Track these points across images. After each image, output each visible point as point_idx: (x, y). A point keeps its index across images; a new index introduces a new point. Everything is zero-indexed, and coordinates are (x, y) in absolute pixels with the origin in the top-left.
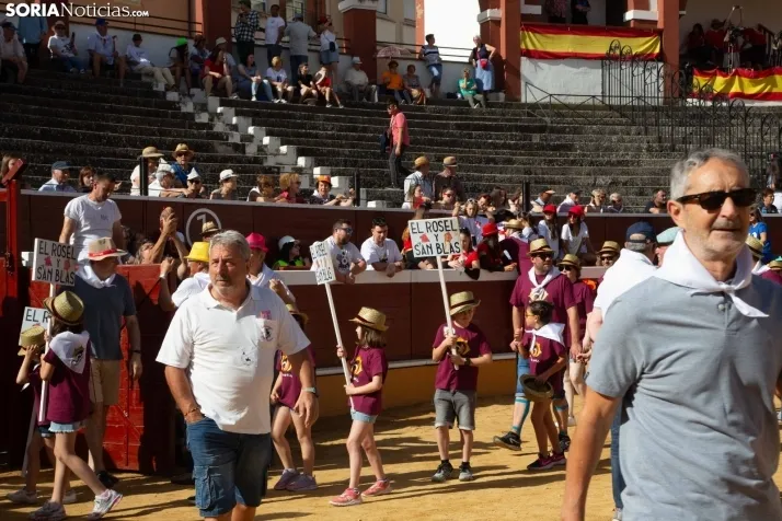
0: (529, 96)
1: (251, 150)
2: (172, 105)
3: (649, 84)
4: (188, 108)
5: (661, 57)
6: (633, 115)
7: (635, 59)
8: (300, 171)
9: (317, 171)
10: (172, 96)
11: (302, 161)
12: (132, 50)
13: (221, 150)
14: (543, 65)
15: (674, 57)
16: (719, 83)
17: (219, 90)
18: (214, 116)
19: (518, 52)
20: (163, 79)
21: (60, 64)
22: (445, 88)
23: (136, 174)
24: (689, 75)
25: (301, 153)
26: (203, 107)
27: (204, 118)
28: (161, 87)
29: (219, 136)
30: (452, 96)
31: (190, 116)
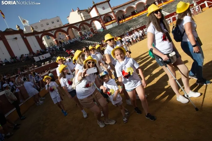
0: (107, 29)
1: (90, 43)
3: (116, 24)
4: (83, 42)
5: (116, 21)
6: (116, 27)
7: (114, 23)
10: (81, 41)
12: (76, 39)
13: (88, 44)
14: (107, 26)
15: (117, 21)
16: (121, 22)
17: (84, 40)
19: (105, 26)
20: (80, 41)
21: (73, 43)
22: (100, 31)
24: (119, 22)
26: (84, 41)
27: (85, 42)
29: (87, 43)
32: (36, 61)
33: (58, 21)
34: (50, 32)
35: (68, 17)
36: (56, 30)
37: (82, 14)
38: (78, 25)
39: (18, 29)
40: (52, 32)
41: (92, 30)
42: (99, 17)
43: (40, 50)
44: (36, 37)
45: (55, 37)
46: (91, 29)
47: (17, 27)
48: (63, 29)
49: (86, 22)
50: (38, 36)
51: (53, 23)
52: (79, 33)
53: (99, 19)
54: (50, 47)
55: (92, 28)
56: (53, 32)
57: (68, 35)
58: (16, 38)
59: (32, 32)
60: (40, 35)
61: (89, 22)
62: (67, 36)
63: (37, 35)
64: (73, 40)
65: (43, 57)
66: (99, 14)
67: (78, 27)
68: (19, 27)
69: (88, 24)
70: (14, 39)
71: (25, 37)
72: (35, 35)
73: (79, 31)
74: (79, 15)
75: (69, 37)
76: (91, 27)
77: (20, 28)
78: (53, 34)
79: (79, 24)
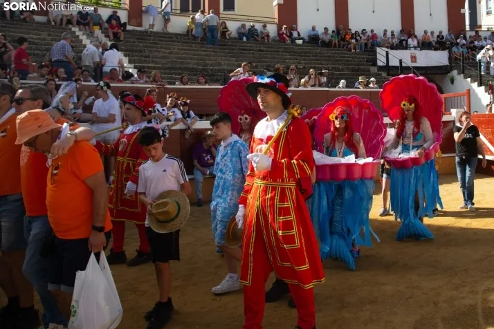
32: (380, 63)
43: (441, 33)
65: (414, 59)
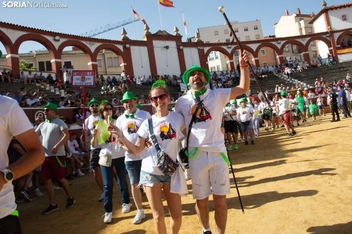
0: (340, 62)
2: (277, 77)
4: (280, 77)
8: (299, 83)
9: (302, 83)
10: (277, 75)
11: (299, 82)
13: (286, 83)
14: (342, 55)
18: (284, 77)
19: (337, 54)
22: (323, 63)
23: (276, 89)
25: (299, 80)
26: (282, 76)
27: (282, 78)
28: (275, 74)
29: (285, 80)
30: (325, 64)
31: (280, 78)
33: (256, 28)
34: (225, 47)
35: (276, 24)
36: (235, 46)
37: (302, 22)
38: (280, 43)
39: (175, 34)
40: (228, 48)
41: (307, 58)
42: (328, 35)
44: (199, 50)
45: (230, 56)
46: (304, 55)
47: (175, 30)
48: (251, 46)
49: (298, 40)
50: (203, 50)
51: (247, 30)
52: (279, 58)
53: (328, 38)
54: (216, 73)
55: (308, 54)
56: (230, 48)
57: (256, 59)
58: (167, 47)
59: (196, 41)
60: (206, 49)
61: (304, 42)
62: (253, 59)
63: (201, 48)
64: (263, 68)
66: (331, 28)
67: (279, 46)
68: (177, 30)
69: (302, 44)
70: (165, 47)
71: (181, 47)
72: (199, 48)
73: (279, 55)
74: (297, 23)
75: (257, 61)
76: (307, 50)
77: (179, 32)
78: (229, 51)
79: (283, 42)
